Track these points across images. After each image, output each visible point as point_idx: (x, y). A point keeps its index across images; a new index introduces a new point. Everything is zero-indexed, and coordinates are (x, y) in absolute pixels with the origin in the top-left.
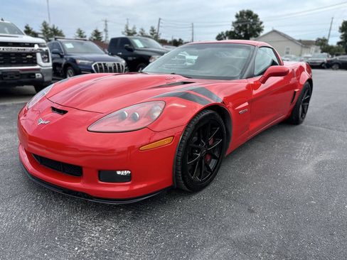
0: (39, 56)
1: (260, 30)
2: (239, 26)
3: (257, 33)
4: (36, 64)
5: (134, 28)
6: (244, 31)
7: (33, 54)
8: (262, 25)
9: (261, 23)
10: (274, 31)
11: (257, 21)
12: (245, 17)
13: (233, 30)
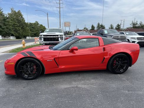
0: (59, 38)
4: (59, 41)
5: (137, 22)
7: (58, 38)
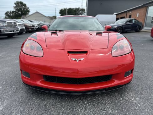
1: (29, 11)
2: (17, 9)
3: (27, 12)
6: (21, 11)
8: (29, 9)
9: (28, 8)
10: (37, 12)
11: (26, 7)
12: (20, 5)
13: (15, 10)
